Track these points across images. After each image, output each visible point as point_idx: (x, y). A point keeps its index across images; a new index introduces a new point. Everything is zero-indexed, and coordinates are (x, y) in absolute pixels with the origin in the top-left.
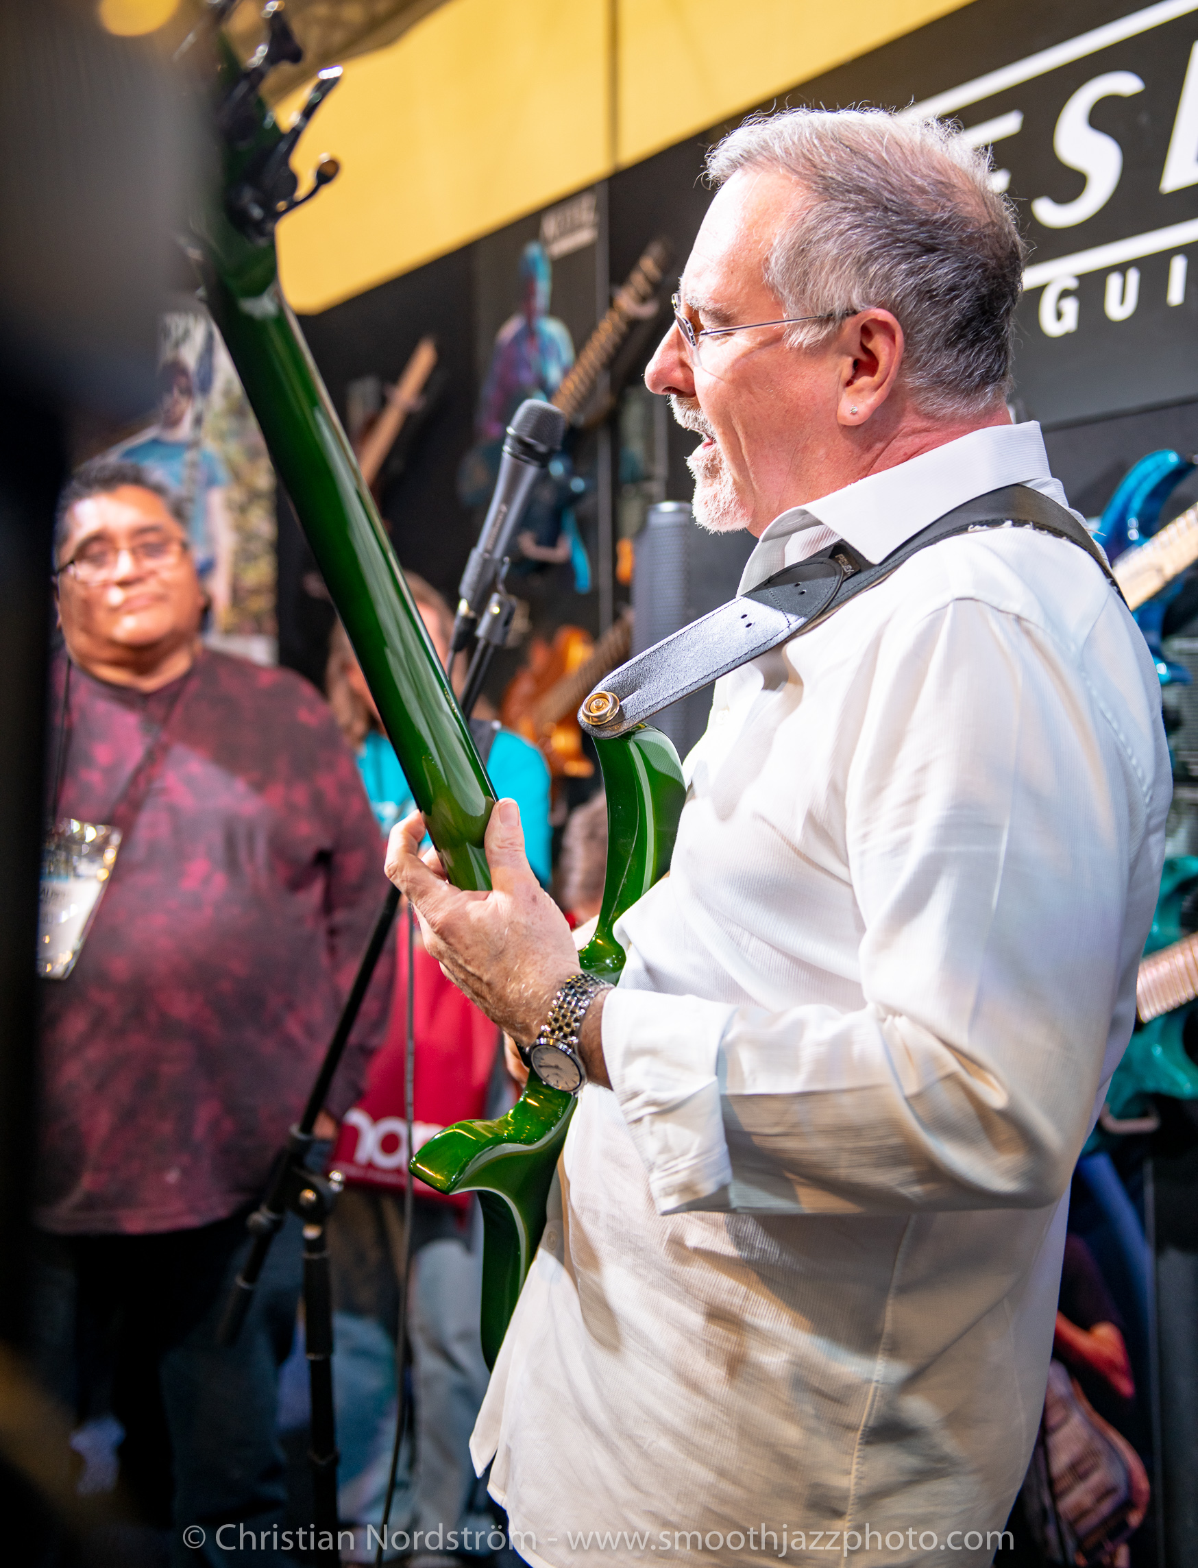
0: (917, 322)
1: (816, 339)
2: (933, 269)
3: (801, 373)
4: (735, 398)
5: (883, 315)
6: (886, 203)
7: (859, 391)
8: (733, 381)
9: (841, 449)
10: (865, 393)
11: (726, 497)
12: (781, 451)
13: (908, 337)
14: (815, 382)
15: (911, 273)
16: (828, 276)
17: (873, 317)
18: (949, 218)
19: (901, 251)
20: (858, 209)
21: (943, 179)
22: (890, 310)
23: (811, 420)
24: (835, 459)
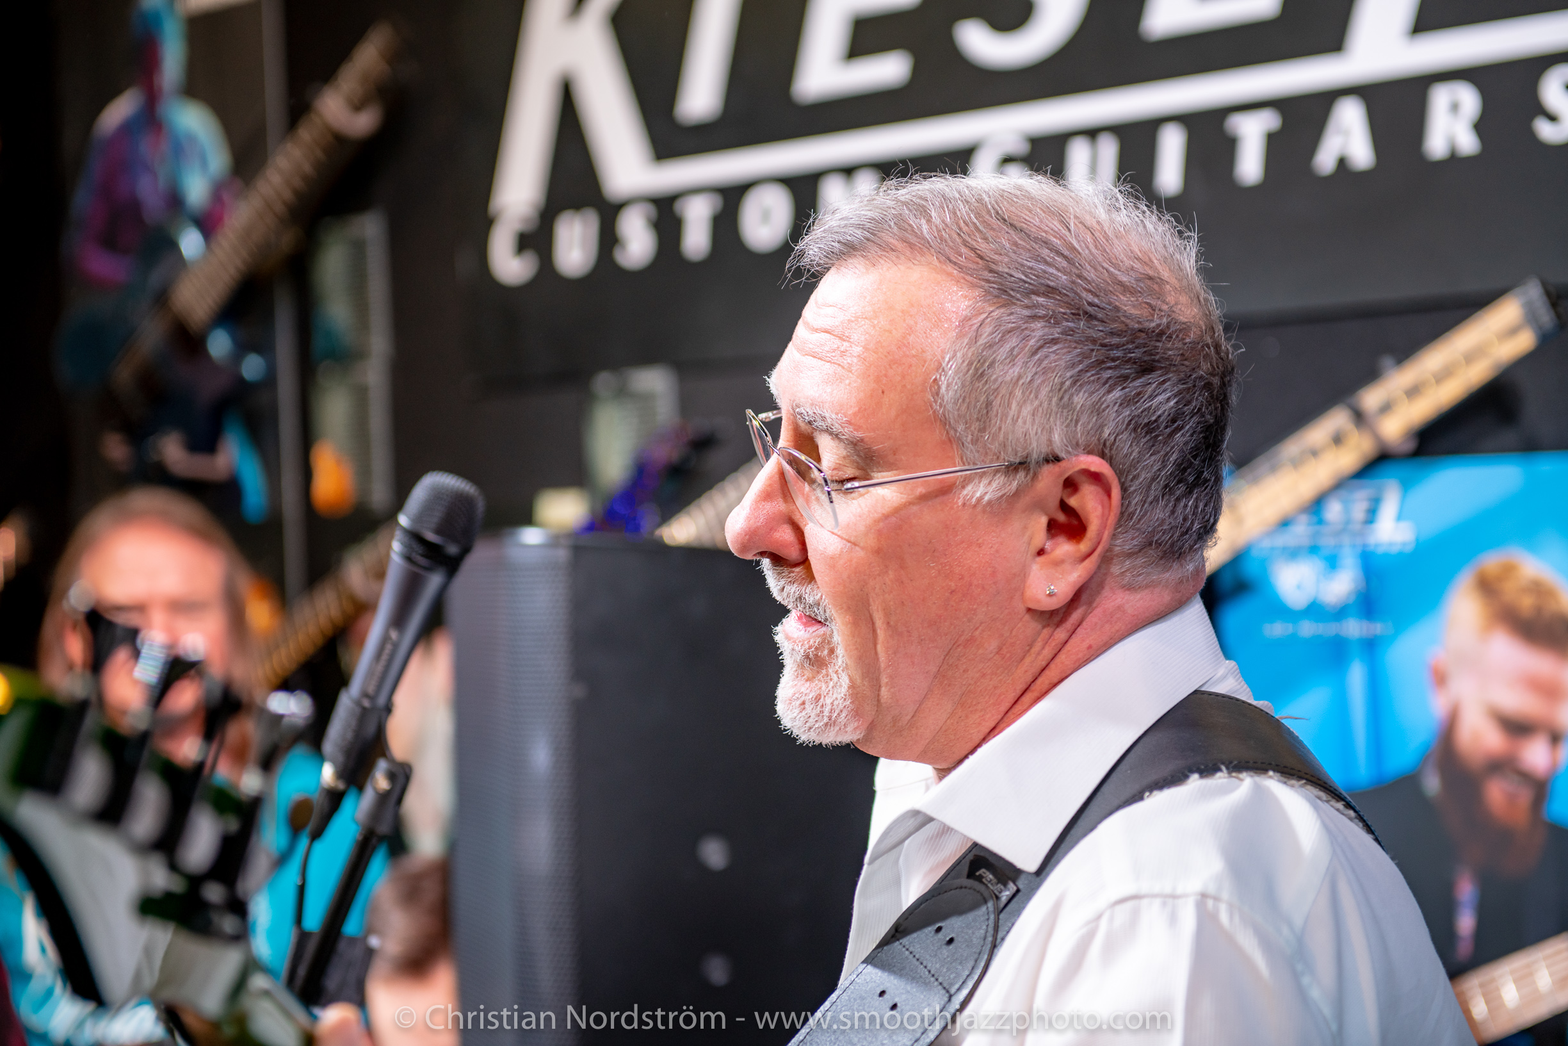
0: (1133, 465)
1: (1000, 494)
2: (1152, 397)
3: (977, 540)
4: (879, 575)
5: (1095, 463)
6: (1089, 309)
7: (1057, 563)
8: (878, 551)
9: (1018, 642)
10: (1067, 566)
11: (836, 703)
12: (932, 647)
13: (1124, 489)
14: (997, 551)
15: (1127, 402)
16: (1021, 407)
17: (1084, 467)
18: (1168, 327)
19: (1117, 373)
20: (1052, 319)
21: (1151, 273)
22: (1102, 455)
23: (987, 604)
24: (1008, 655)
